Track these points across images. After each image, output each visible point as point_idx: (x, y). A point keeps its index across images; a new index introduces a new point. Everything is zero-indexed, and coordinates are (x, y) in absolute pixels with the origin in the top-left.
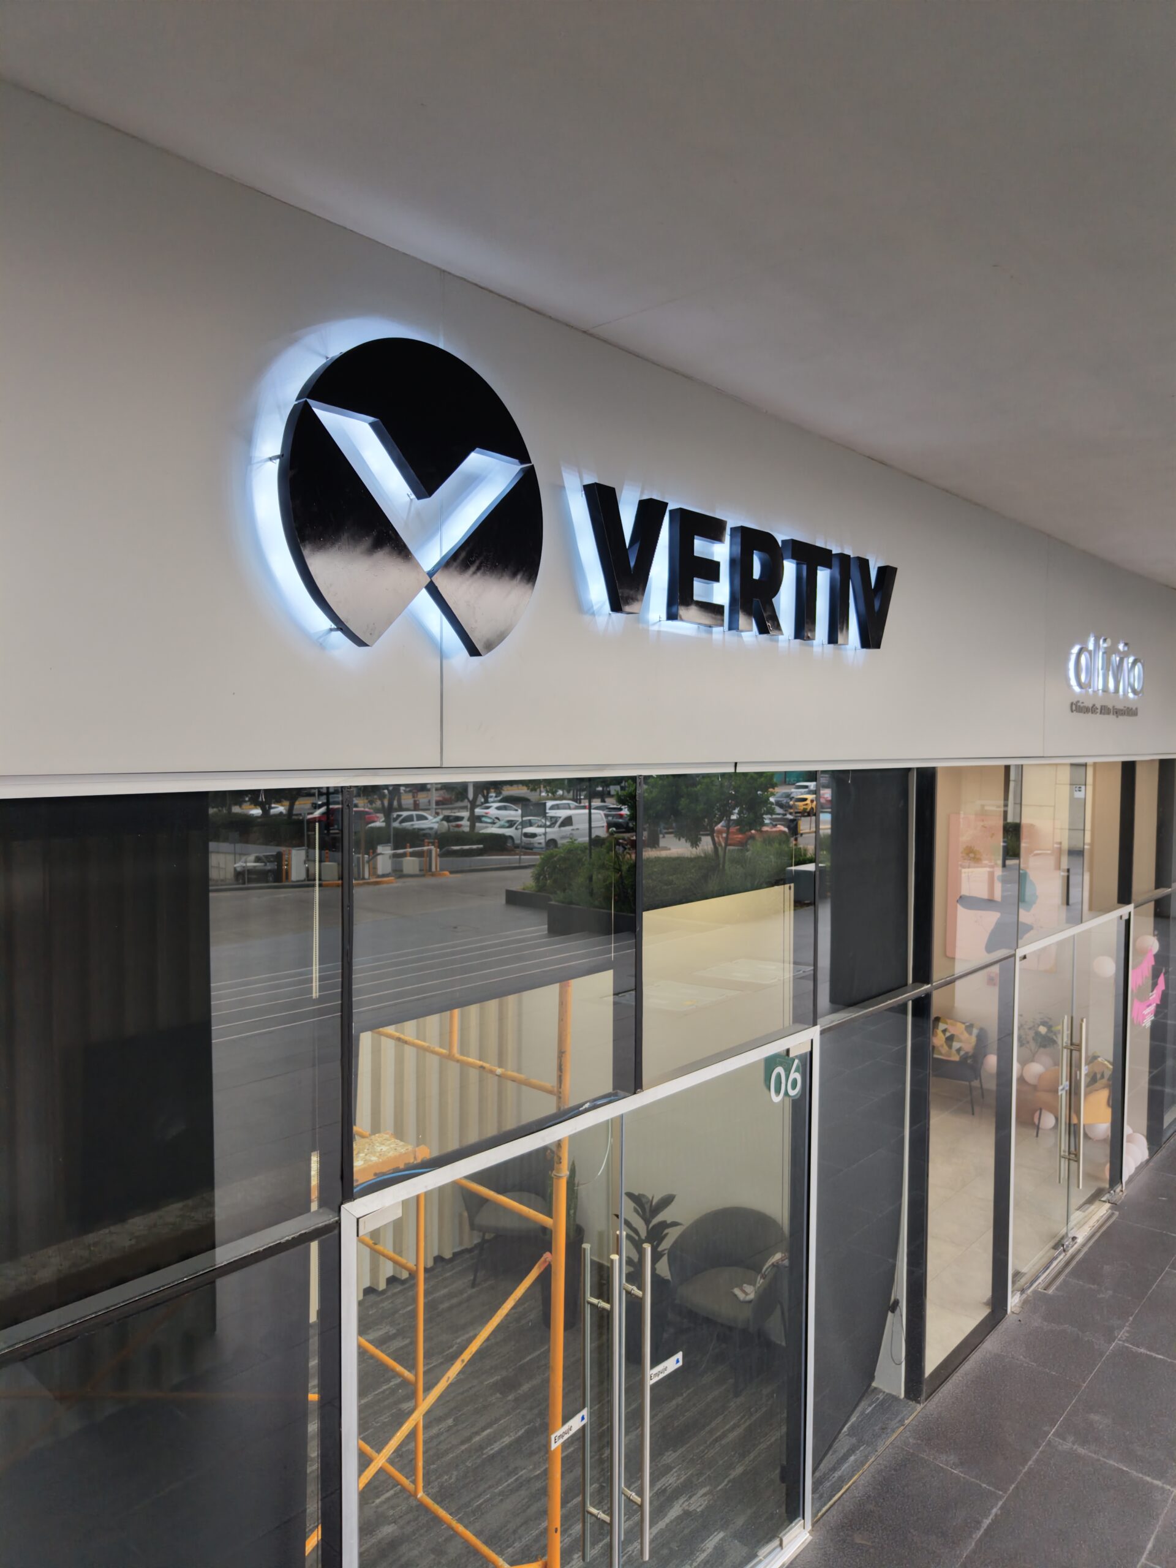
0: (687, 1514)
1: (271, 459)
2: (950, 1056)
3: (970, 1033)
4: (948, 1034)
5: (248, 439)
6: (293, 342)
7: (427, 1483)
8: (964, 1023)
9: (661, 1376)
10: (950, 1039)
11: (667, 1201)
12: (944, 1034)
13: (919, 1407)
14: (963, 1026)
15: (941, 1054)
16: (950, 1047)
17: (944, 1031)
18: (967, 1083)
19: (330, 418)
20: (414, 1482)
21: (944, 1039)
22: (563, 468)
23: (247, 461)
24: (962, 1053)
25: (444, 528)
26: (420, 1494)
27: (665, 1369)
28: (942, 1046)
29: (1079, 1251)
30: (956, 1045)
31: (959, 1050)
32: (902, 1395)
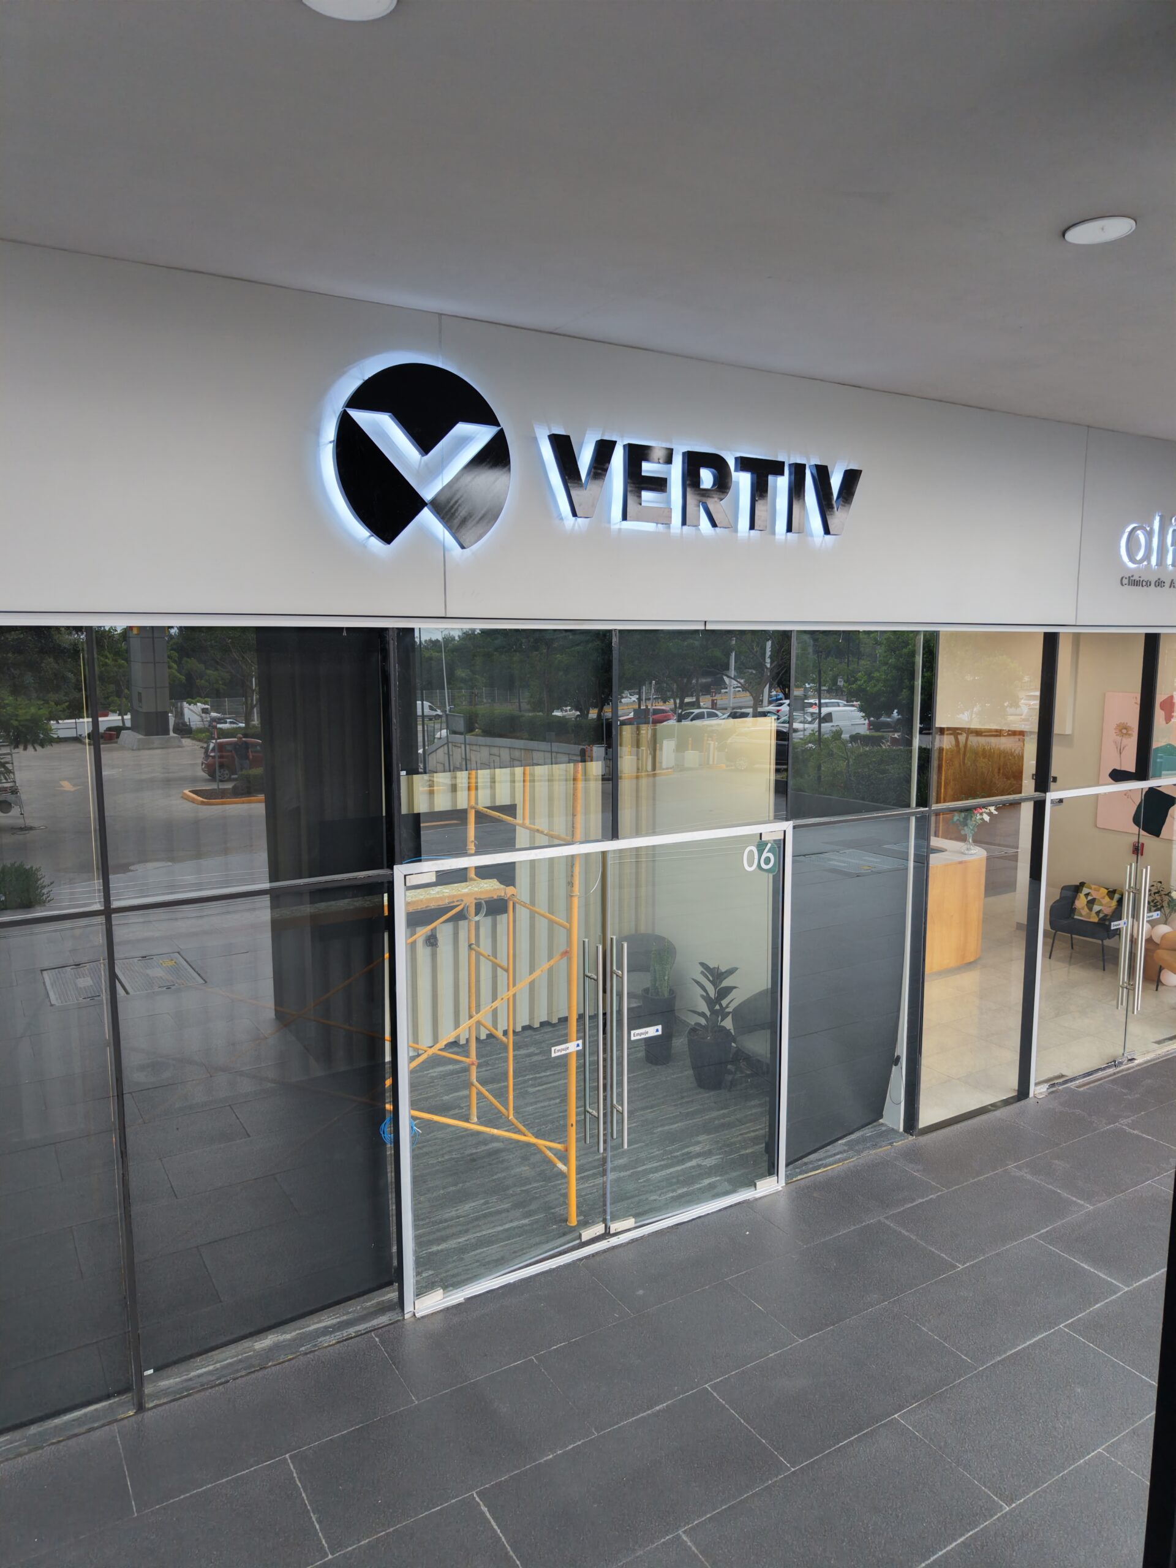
0: (699, 1166)
1: (331, 442)
2: (1089, 918)
3: (1112, 898)
4: (1090, 898)
5: (317, 432)
6: (344, 373)
7: (516, 1109)
8: (1107, 889)
9: (643, 1036)
10: (1091, 903)
11: (731, 972)
12: (1087, 898)
13: (911, 1138)
14: (1106, 891)
15: (1081, 915)
16: (1091, 909)
17: (1087, 895)
18: (1100, 942)
19: (361, 417)
20: (507, 1109)
21: (1086, 903)
22: (534, 425)
23: (317, 445)
24: (1101, 915)
25: (444, 472)
26: (511, 1117)
27: (647, 1033)
28: (1083, 908)
29: (1133, 1067)
30: (1096, 908)
31: (1098, 913)
32: (901, 1129)
